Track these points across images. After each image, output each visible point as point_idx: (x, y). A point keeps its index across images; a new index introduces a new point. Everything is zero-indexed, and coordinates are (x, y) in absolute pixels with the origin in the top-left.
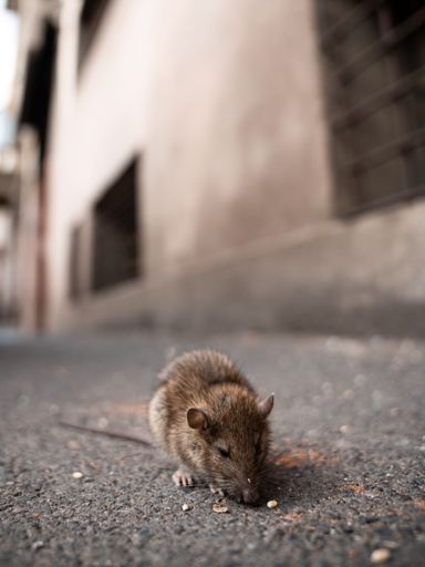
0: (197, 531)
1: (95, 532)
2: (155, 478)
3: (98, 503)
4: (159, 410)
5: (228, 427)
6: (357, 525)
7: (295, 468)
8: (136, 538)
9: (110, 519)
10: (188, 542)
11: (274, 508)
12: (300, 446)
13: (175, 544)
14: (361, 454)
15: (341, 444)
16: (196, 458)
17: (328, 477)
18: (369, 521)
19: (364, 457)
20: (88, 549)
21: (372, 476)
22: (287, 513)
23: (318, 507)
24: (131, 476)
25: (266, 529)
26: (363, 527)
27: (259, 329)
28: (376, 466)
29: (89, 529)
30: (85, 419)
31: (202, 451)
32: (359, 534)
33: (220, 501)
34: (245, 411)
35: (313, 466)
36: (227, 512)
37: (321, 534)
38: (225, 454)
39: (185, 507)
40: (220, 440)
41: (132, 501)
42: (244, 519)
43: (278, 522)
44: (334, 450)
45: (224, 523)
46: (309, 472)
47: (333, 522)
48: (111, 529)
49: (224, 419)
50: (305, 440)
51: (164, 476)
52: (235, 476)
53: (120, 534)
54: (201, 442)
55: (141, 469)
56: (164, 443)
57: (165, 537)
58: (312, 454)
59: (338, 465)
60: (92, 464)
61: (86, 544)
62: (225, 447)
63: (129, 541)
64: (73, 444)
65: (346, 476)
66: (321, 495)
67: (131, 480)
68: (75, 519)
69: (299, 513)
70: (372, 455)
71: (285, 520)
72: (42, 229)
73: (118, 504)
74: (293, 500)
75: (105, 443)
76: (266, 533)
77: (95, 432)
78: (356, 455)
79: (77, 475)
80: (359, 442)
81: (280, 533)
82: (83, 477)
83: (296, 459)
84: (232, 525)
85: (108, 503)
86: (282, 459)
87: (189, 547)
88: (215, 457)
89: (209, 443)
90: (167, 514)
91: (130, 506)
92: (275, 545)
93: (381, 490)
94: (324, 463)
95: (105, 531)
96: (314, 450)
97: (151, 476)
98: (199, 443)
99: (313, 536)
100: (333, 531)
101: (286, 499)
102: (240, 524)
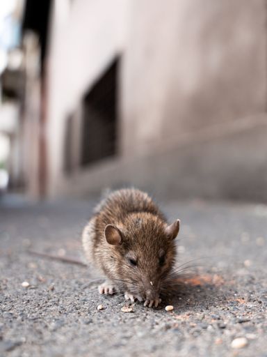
0: (102, 323)
1: (23, 321)
2: (85, 288)
3: (33, 303)
4: (89, 234)
5: (138, 242)
6: (231, 324)
7: (199, 286)
8: (53, 325)
9: (38, 312)
10: (92, 329)
11: (171, 311)
12: (209, 272)
13: (81, 330)
14: (253, 279)
15: (241, 272)
16: (113, 268)
17: (222, 292)
18: (241, 322)
19: (256, 282)
20: (12, 330)
21: (257, 294)
22: (179, 315)
23: (205, 312)
24: (67, 286)
25: (157, 324)
26: (235, 325)
27: (206, 197)
28: (262, 287)
29: (19, 318)
30: (48, 250)
31: (117, 262)
32: (230, 329)
33: (130, 305)
34: (153, 231)
35: (214, 285)
36: (132, 312)
37: (200, 328)
38: (134, 263)
39: (100, 307)
40: (131, 252)
41: (61, 302)
42: (143, 317)
43: (169, 320)
44: (234, 275)
45: (126, 318)
46: (209, 289)
47: (213, 321)
48: (34, 319)
49: (135, 235)
50: (214, 269)
51: (93, 287)
52: (141, 280)
53: (41, 322)
54: (117, 255)
55: (77, 283)
56: (92, 260)
57: (76, 326)
58: (216, 278)
59: (233, 286)
60: (41, 278)
61: (11, 327)
62: (134, 258)
63: (46, 327)
64: (32, 266)
65: (236, 292)
66: (211, 304)
67: (66, 288)
68: (11, 312)
69: (189, 315)
70: (262, 280)
71: (175, 319)
72: (43, 117)
73: (49, 304)
74: (188, 306)
75: (57, 265)
76: (156, 327)
77: (53, 259)
78: (250, 279)
79: (25, 284)
80: (256, 272)
81: (168, 327)
82: (29, 286)
83: (202, 280)
84: (132, 320)
85: (41, 303)
86: (191, 280)
87: (90, 332)
88: (126, 266)
89: (123, 255)
90: (84, 311)
91: (57, 305)
92: (160, 334)
93: (260, 302)
94: (222, 284)
95: (30, 320)
96: (218, 275)
97: (82, 287)
98: (115, 256)
99: (193, 330)
100: (210, 327)
101: (183, 306)
102: (138, 320)
